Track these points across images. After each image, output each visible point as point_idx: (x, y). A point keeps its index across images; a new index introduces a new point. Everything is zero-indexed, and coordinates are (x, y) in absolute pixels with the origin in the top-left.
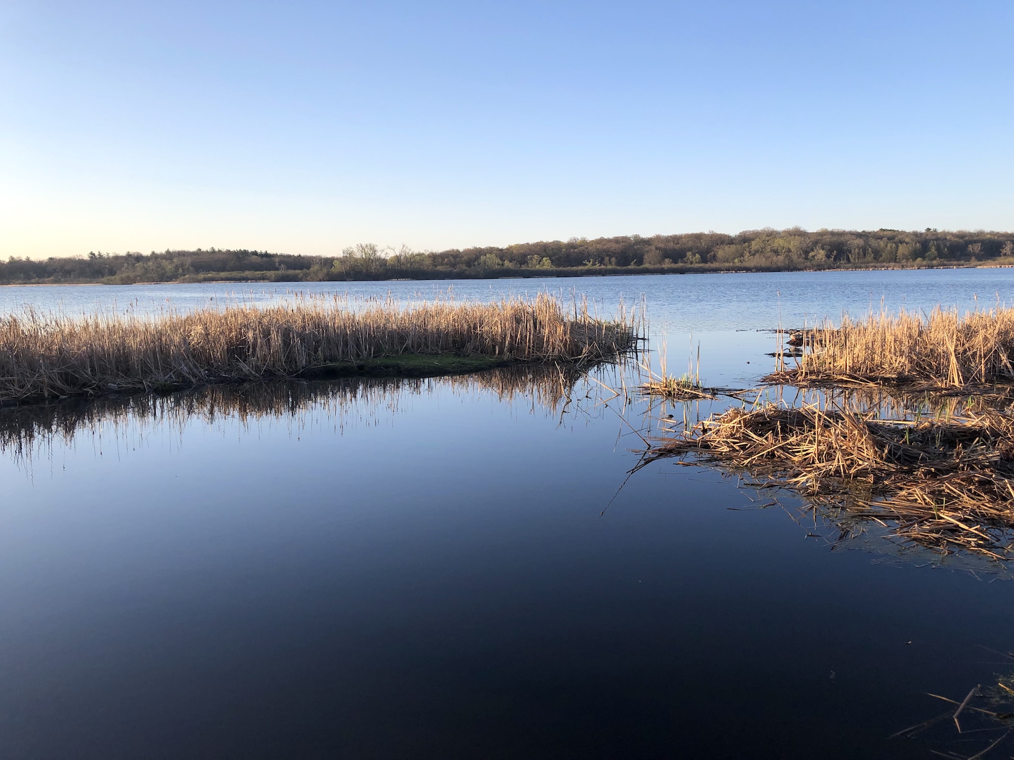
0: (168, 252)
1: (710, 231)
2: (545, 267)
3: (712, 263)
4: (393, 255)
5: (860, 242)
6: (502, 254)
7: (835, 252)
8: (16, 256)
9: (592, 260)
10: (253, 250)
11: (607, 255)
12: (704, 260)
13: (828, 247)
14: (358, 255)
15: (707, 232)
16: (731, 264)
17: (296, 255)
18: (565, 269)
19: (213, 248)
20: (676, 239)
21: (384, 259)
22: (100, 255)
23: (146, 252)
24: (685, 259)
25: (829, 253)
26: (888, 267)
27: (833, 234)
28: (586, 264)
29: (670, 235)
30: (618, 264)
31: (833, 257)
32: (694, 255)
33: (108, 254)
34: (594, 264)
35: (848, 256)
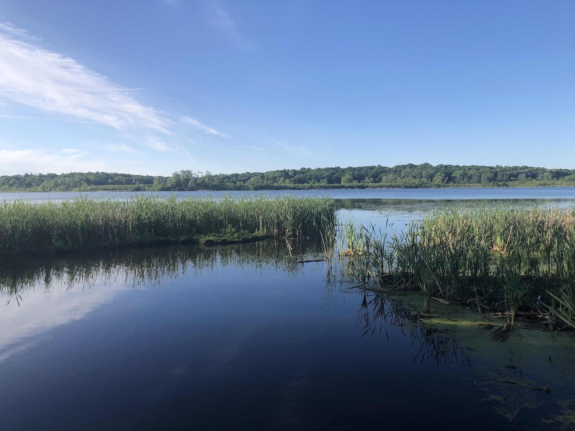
0: (71, 173)
2: (287, 184)
3: (379, 182)
4: (201, 177)
5: (461, 172)
6: (262, 176)
7: (447, 178)
9: (313, 180)
10: (121, 173)
11: (322, 178)
12: (376, 182)
13: (443, 175)
14: (181, 177)
15: (377, 166)
16: (390, 184)
17: (145, 176)
18: (298, 185)
19: (98, 172)
20: (360, 169)
21: (196, 178)
22: (31, 175)
23: (59, 173)
24: (364, 181)
25: (444, 178)
26: (476, 186)
27: (446, 167)
28: (309, 183)
29: (356, 167)
30: (328, 183)
31: (446, 180)
32: (369, 179)
33: (36, 174)
34: (314, 183)
35: (454, 180)
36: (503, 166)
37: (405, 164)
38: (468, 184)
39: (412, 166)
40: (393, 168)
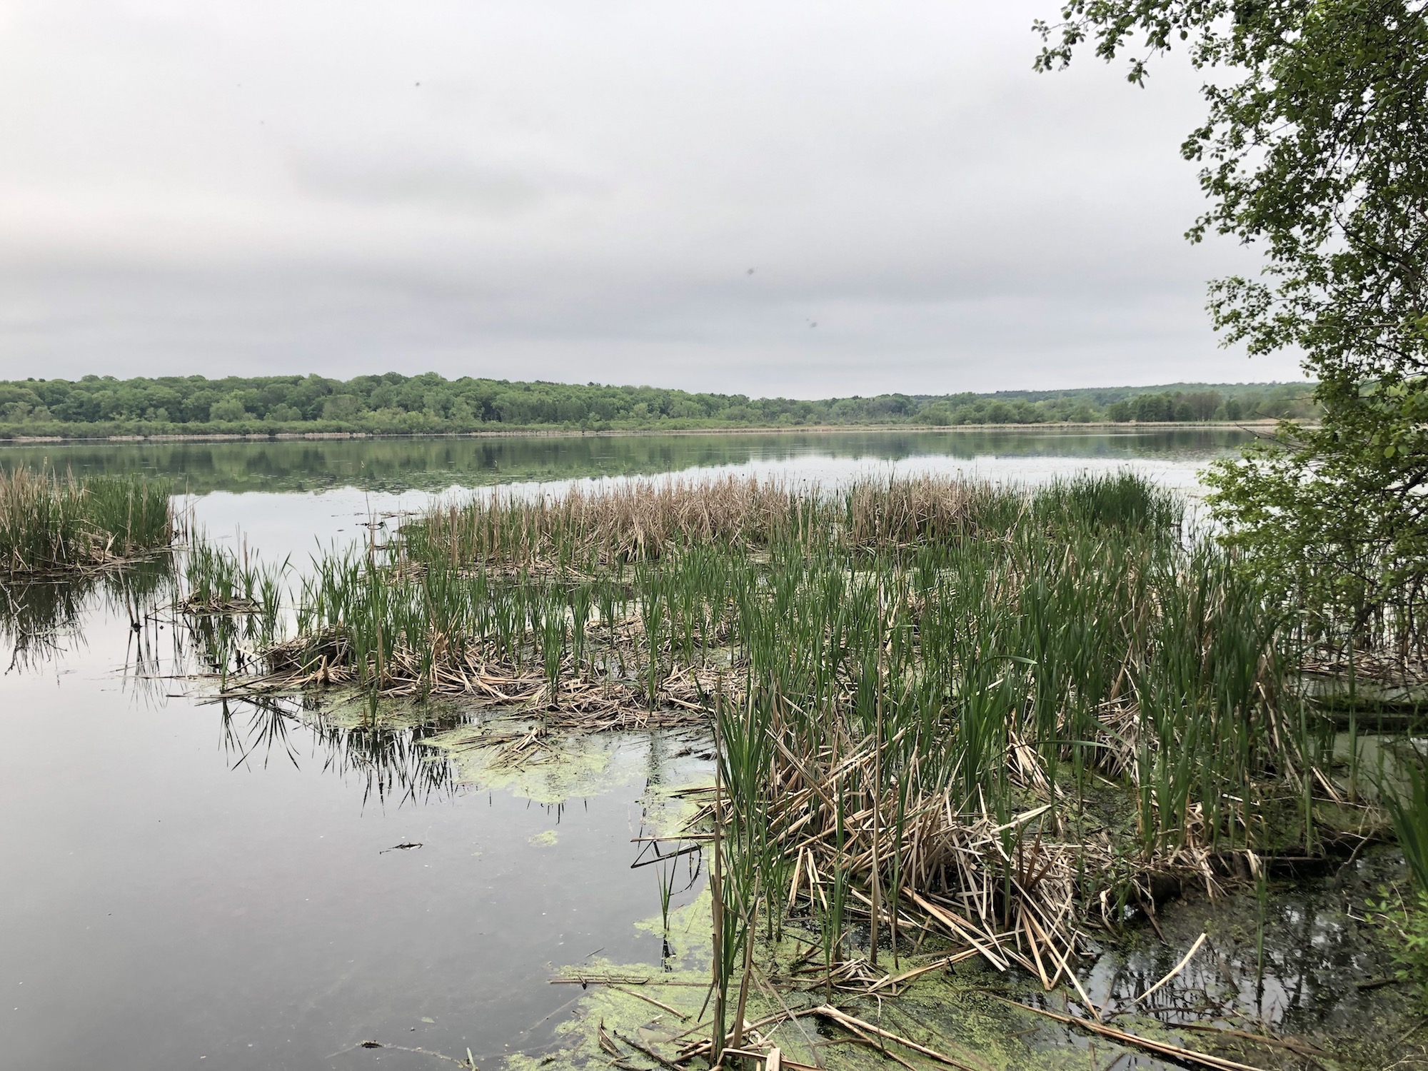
1: (311, 375)
2: (40, 423)
3: (314, 418)
7: (483, 409)
9: (123, 412)
11: (151, 405)
12: (305, 418)
13: (474, 402)
15: (306, 376)
16: (343, 424)
18: (77, 424)
20: (259, 384)
24: (275, 415)
25: (475, 410)
27: (478, 383)
28: (113, 419)
29: (251, 377)
30: (172, 420)
31: (481, 415)
32: (289, 409)
34: (129, 419)
35: (499, 414)
36: (604, 385)
37: (381, 373)
38: (529, 426)
39: (394, 379)
40: (348, 383)
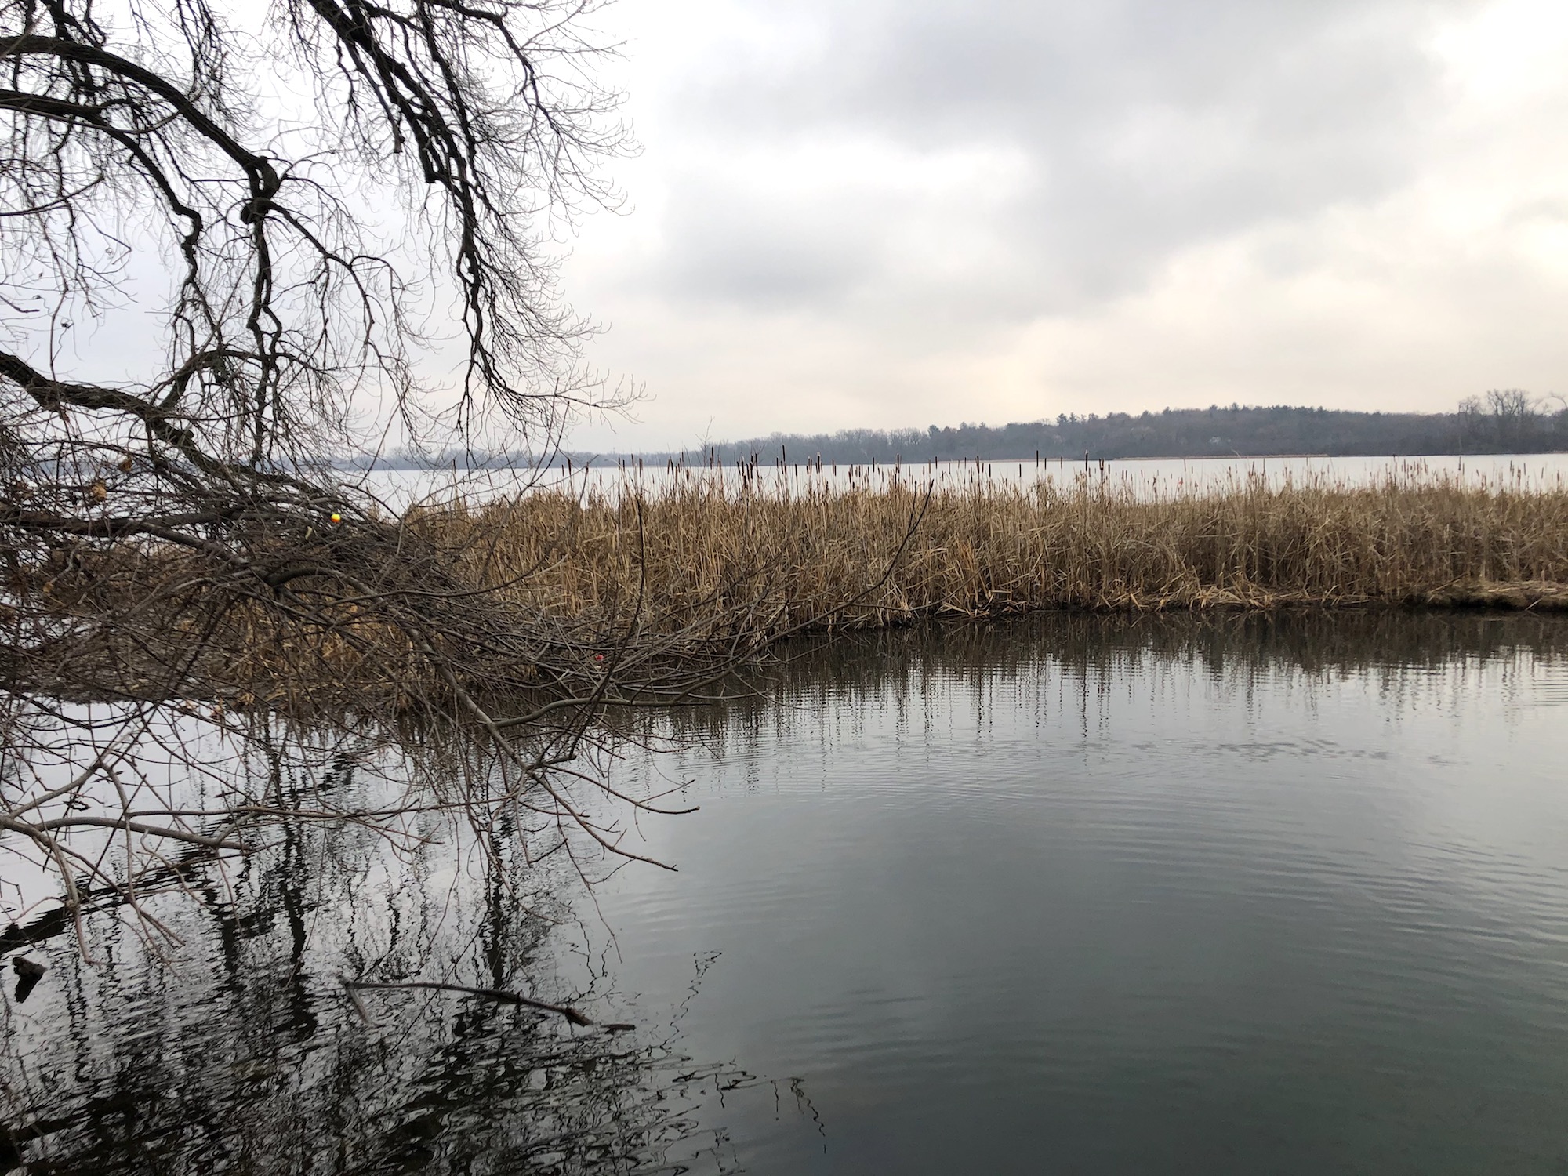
0: (1167, 412)
4: (1559, 408)
8: (968, 424)
10: (1299, 406)
14: (1487, 409)
17: (1371, 411)
19: (1235, 405)
21: (1541, 416)
22: (1072, 417)
23: (1135, 412)
33: (1083, 417)
